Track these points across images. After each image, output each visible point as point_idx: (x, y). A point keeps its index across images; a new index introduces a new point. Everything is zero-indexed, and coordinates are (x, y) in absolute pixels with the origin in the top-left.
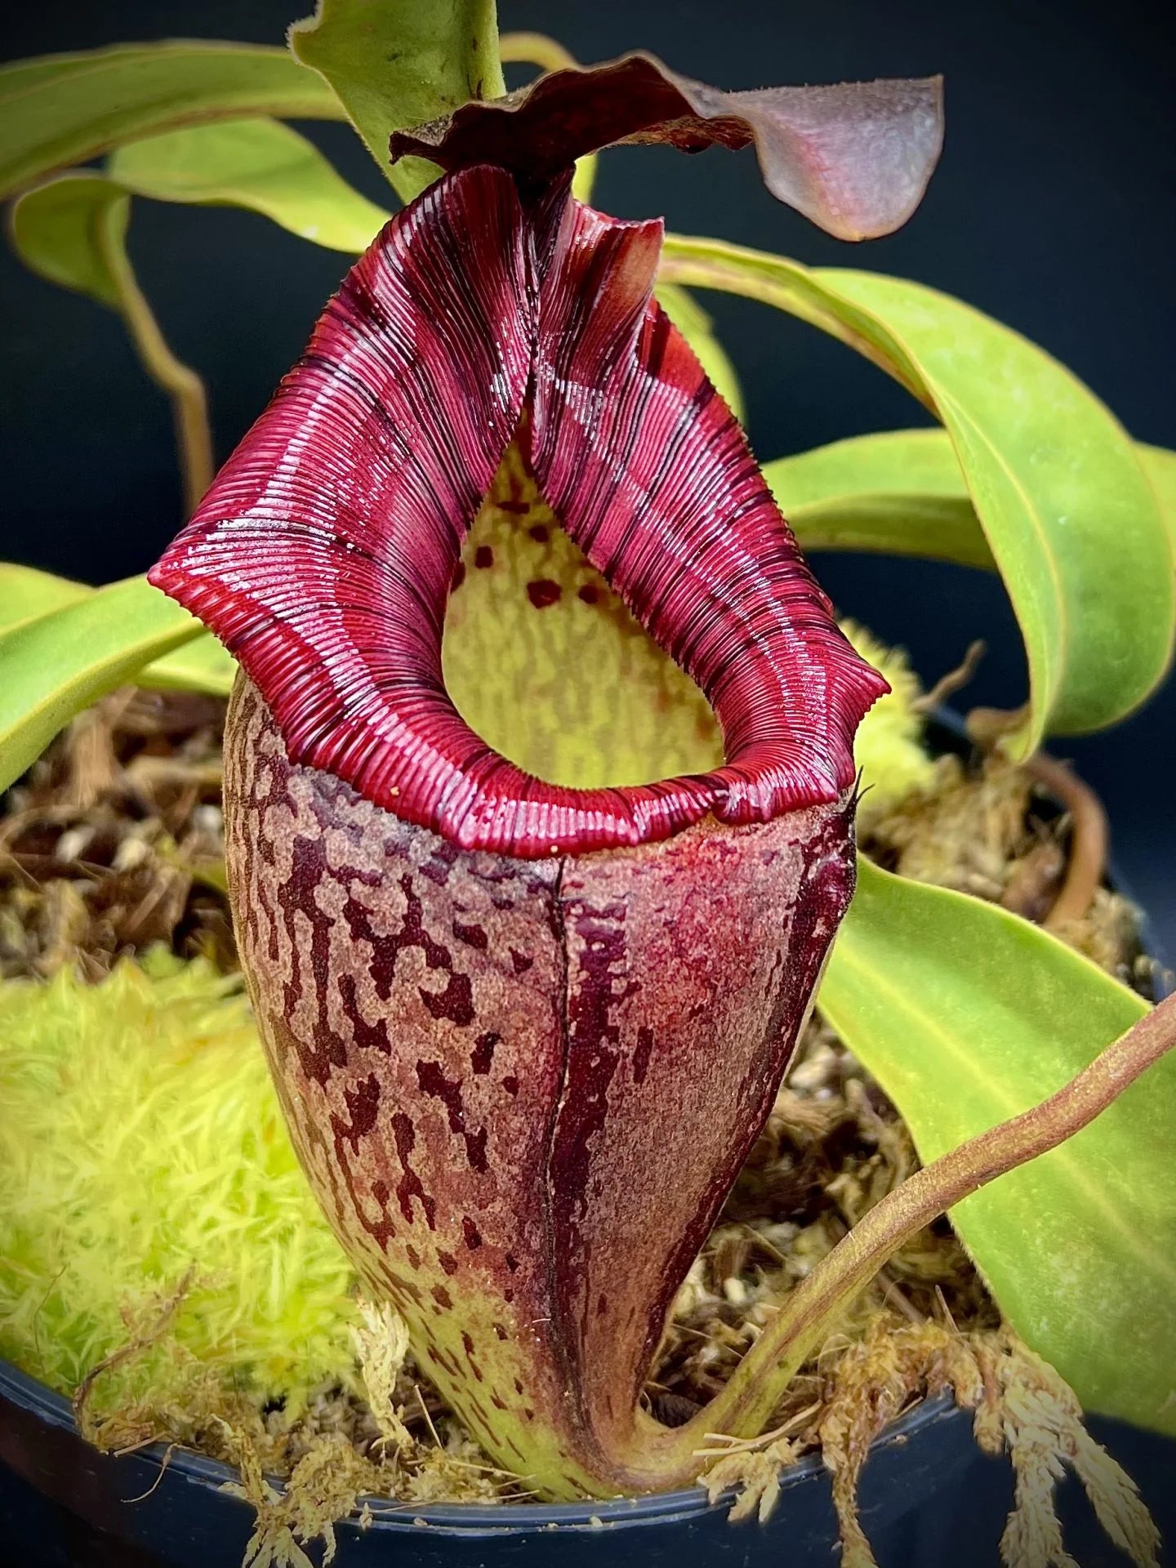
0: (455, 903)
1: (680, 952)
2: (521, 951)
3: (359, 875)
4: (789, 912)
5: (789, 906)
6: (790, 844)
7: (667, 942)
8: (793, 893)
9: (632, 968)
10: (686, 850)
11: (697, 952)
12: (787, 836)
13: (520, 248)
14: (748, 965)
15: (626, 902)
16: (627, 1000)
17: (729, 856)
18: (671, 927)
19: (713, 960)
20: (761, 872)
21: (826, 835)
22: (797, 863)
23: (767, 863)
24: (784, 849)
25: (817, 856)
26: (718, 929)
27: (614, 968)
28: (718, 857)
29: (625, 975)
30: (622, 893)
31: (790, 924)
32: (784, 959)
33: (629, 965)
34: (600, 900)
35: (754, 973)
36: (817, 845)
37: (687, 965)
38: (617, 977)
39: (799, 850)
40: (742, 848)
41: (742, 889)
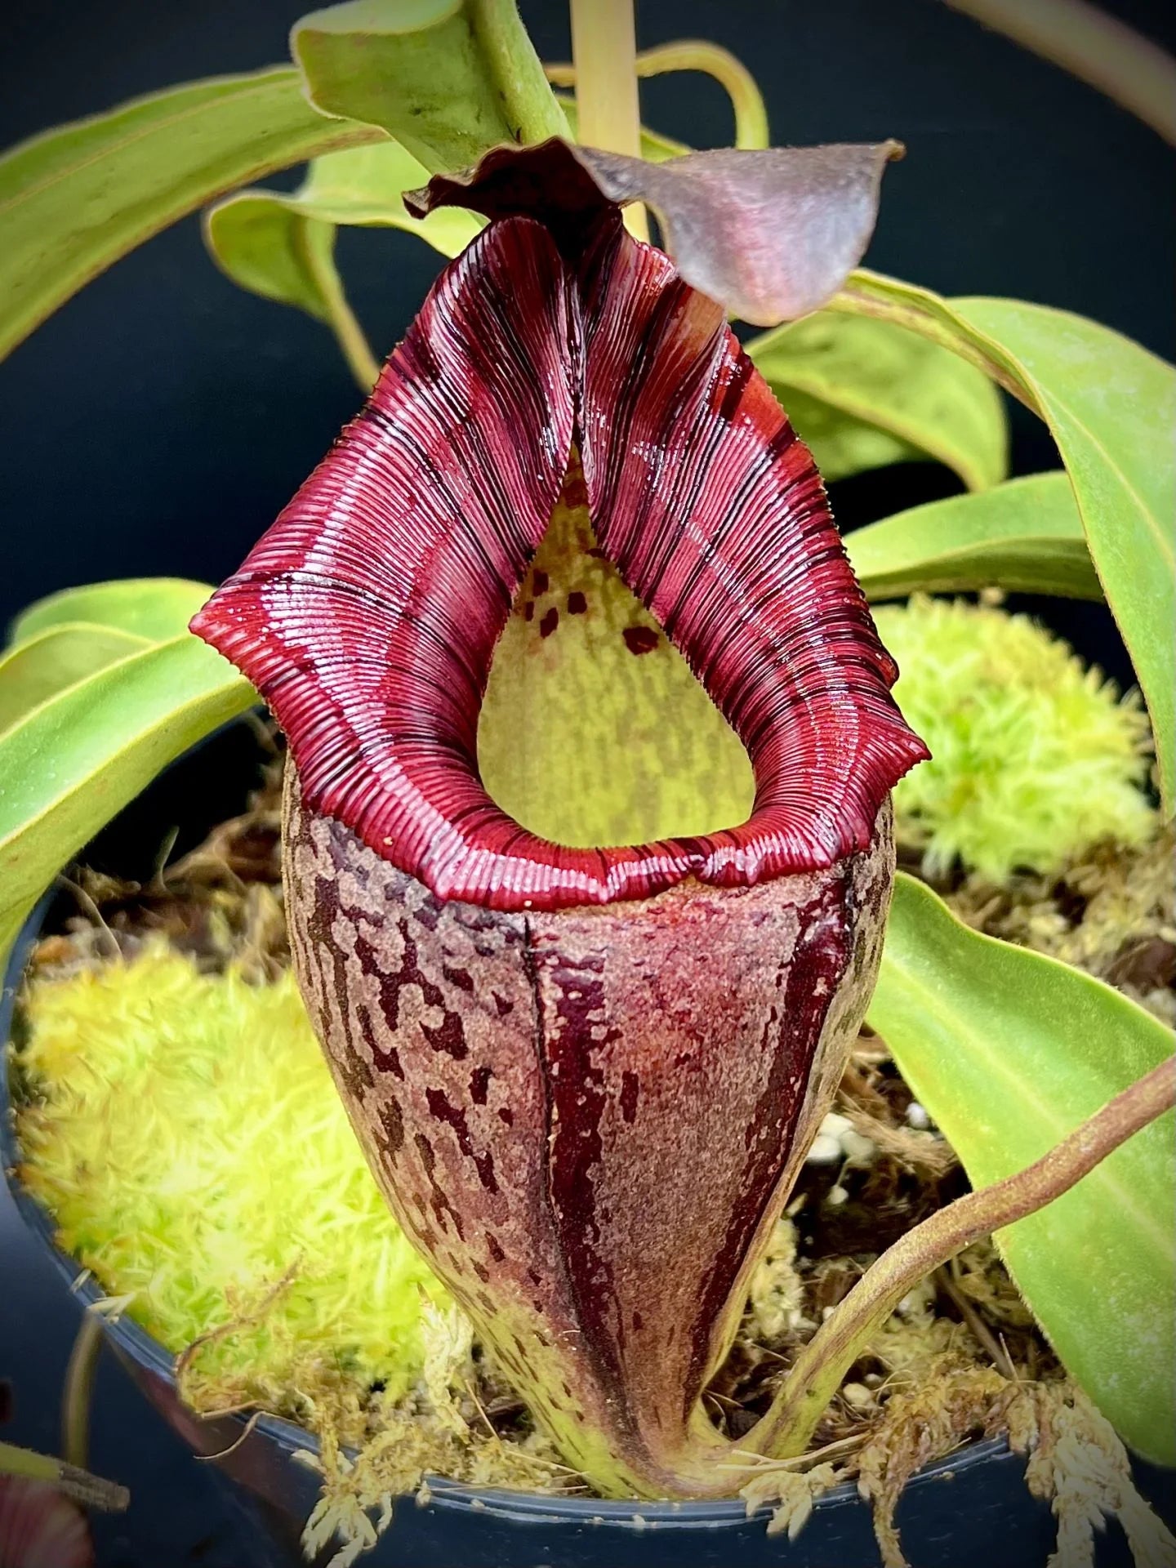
0: (443, 947)
1: (662, 1004)
2: (503, 995)
3: (365, 916)
4: (783, 971)
5: (782, 966)
6: (785, 907)
7: (647, 994)
8: (787, 952)
9: (612, 1017)
10: (668, 909)
11: (681, 1004)
12: (781, 899)
13: (562, 300)
14: (737, 1019)
15: (604, 955)
16: (608, 1045)
17: (715, 916)
18: (652, 981)
19: (698, 1014)
20: (750, 932)
21: (826, 900)
22: (792, 926)
23: (757, 924)
24: (777, 911)
25: (816, 919)
26: (702, 984)
27: (592, 1016)
28: (704, 917)
29: (603, 1023)
30: (600, 946)
31: (784, 983)
32: (780, 1015)
33: (608, 1014)
34: (577, 952)
35: (745, 1027)
36: (814, 909)
37: (670, 1017)
38: (597, 1024)
39: (794, 913)
40: (730, 909)
41: (729, 947)
